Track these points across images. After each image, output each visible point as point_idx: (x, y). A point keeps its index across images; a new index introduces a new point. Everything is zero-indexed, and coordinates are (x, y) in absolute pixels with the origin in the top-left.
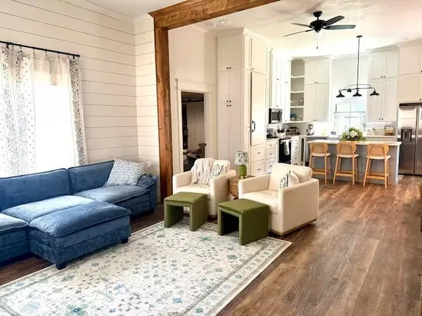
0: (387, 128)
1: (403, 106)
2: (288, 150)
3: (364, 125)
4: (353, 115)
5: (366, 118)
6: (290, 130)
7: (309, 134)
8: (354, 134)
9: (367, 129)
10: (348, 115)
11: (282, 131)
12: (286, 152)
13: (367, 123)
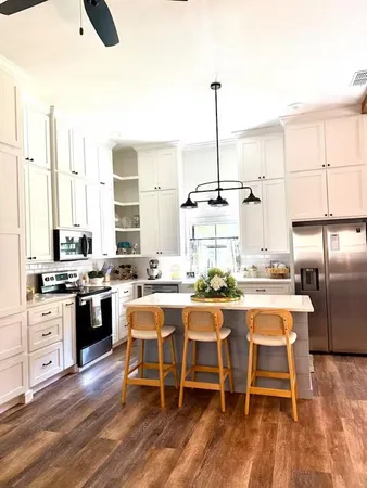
0: (276, 265)
1: (299, 226)
2: (99, 317)
3: (238, 261)
4: (220, 242)
5: (240, 248)
6: (120, 270)
7: (151, 278)
8: (217, 283)
9: (243, 266)
10: (212, 243)
11: (101, 274)
12: (95, 321)
13: (243, 257)
